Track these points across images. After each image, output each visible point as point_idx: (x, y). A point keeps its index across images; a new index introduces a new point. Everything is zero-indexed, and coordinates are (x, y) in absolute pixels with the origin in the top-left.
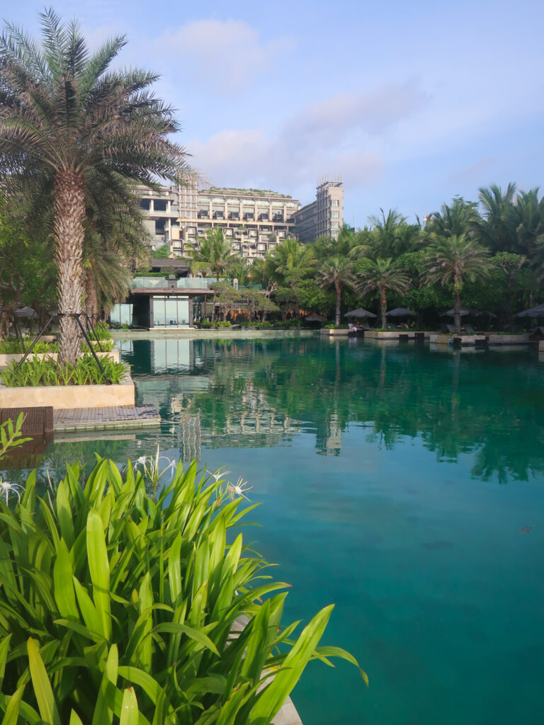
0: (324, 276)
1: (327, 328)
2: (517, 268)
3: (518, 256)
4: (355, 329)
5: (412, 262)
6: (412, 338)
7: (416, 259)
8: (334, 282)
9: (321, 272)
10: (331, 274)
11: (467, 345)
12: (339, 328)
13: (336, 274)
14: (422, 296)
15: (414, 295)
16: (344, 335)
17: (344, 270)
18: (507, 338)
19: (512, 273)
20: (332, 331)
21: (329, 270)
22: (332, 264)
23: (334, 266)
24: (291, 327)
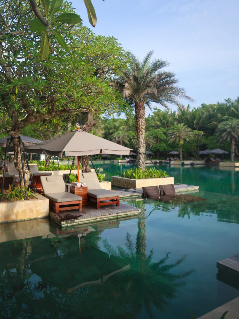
0: (116, 138)
1: (118, 160)
2: (201, 136)
3: (201, 132)
4: (129, 160)
5: (156, 133)
6: (158, 163)
7: (157, 132)
8: (120, 141)
9: (114, 136)
10: (119, 138)
11: (187, 165)
12: (122, 159)
13: (121, 138)
14: (160, 146)
15: (157, 146)
16: (125, 162)
17: (123, 136)
18: (198, 162)
19: (199, 138)
20: (120, 161)
21: (118, 136)
22: (119, 134)
23: (120, 134)
24: (97, 160)
